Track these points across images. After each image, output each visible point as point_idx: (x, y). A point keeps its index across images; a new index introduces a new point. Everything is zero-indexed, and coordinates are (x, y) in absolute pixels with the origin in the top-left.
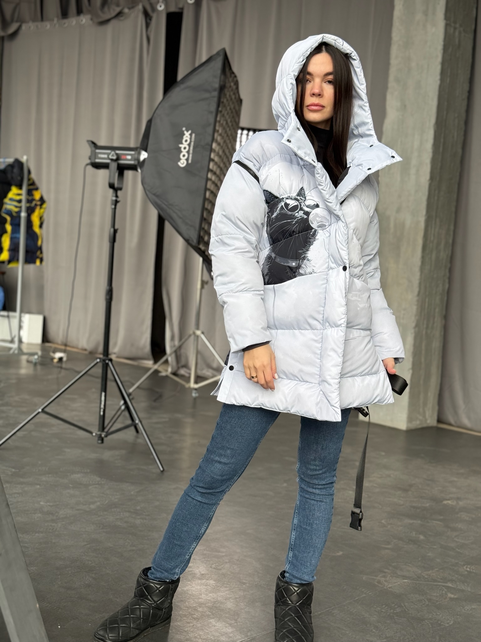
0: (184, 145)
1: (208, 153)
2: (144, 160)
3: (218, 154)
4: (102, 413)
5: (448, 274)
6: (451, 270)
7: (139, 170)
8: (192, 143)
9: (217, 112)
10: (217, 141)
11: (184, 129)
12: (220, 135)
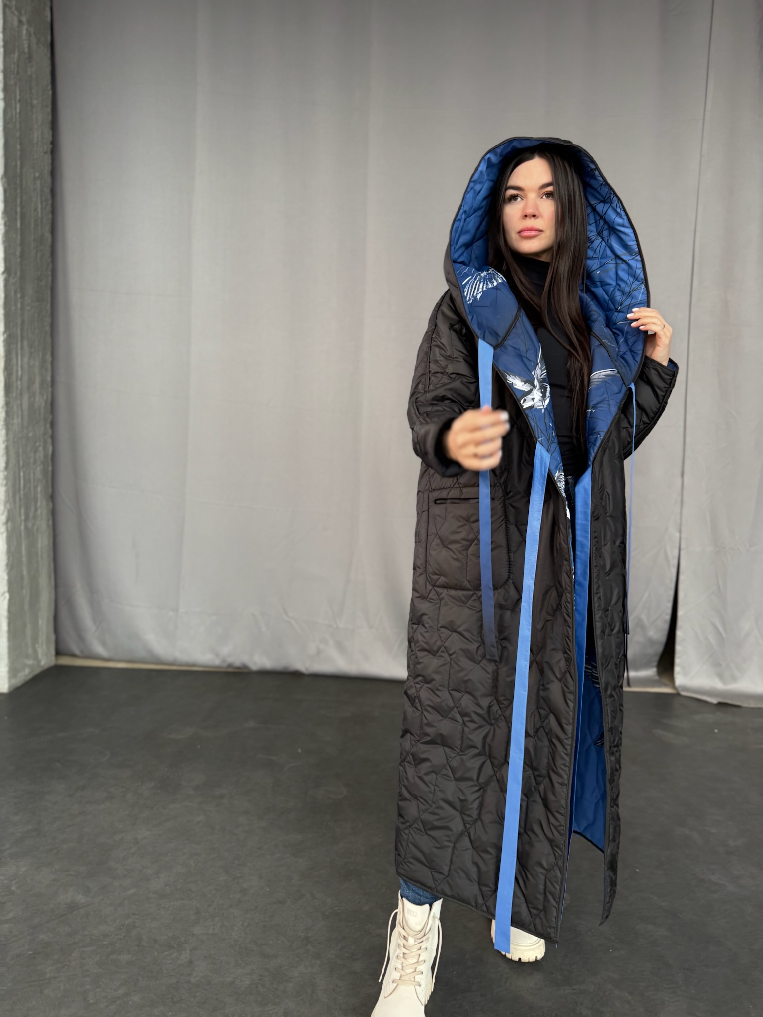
5: (49, 431)
6: (53, 424)
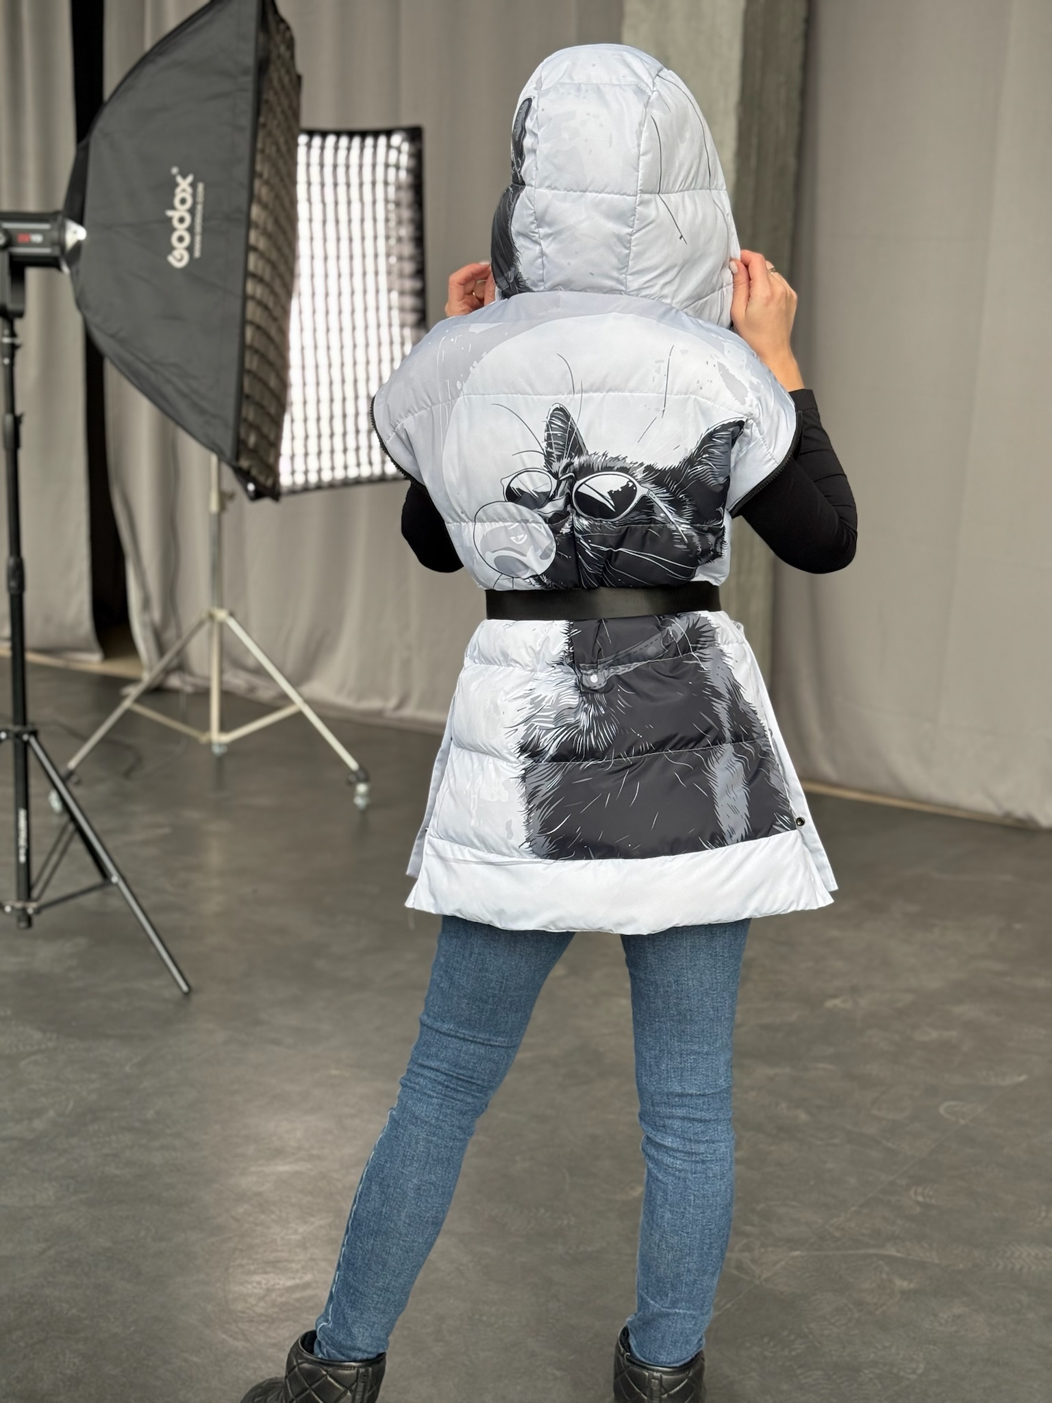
0: (179, 212)
1: (243, 231)
2: (78, 246)
3: (265, 233)
4: (22, 859)
7: (66, 269)
8: (199, 208)
9: (256, 127)
10: (260, 202)
11: (175, 170)
12: (267, 183)
